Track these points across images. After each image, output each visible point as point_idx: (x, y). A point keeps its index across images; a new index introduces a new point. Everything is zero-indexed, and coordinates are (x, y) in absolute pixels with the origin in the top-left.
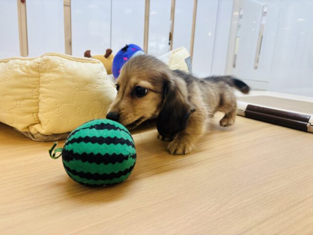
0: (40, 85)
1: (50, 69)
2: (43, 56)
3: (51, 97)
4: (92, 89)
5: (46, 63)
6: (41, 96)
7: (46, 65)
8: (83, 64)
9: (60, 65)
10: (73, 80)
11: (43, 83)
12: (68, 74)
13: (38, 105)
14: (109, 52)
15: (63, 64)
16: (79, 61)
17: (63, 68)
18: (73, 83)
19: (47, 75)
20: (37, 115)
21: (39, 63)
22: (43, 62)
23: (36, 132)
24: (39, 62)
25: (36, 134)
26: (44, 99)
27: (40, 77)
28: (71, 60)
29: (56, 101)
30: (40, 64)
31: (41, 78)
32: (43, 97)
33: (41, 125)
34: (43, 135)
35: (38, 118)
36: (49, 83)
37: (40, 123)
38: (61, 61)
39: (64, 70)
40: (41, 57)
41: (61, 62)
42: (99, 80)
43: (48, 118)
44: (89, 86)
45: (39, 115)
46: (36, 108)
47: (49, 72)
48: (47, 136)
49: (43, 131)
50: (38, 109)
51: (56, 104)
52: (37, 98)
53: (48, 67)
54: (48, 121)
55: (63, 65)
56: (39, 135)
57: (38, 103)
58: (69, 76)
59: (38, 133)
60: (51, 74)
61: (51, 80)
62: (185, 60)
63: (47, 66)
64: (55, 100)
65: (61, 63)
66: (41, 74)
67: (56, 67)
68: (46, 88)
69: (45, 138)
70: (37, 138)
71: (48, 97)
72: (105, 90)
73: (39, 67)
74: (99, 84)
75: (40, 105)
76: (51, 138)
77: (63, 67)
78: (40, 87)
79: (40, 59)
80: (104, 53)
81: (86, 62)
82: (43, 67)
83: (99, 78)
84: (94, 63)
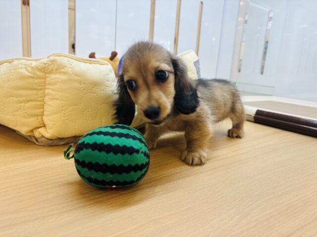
0: (46, 87)
1: (57, 69)
3: (57, 99)
4: (100, 92)
5: (52, 64)
6: (46, 98)
7: (52, 66)
8: (91, 65)
9: (67, 65)
10: (80, 82)
11: (49, 84)
12: (76, 75)
13: (43, 108)
14: (114, 55)
15: (71, 65)
16: (86, 63)
17: (70, 69)
18: (81, 84)
19: (53, 76)
20: (42, 118)
21: (45, 64)
22: (50, 63)
23: (41, 136)
24: (45, 62)
25: (40, 138)
26: (50, 102)
27: (45, 78)
28: (78, 61)
29: (62, 104)
30: (47, 65)
31: (47, 79)
32: (49, 99)
33: (46, 129)
34: (48, 139)
35: (43, 121)
36: (56, 84)
37: (44, 126)
38: (69, 61)
39: (71, 71)
40: (48, 58)
41: (68, 63)
42: (108, 82)
43: (54, 121)
44: (97, 88)
45: (44, 118)
46: (41, 110)
47: (56, 73)
48: (52, 140)
49: (48, 135)
50: (43, 112)
51: (63, 107)
52: (43, 101)
53: (55, 67)
54: (54, 124)
55: (70, 66)
56: (43, 139)
57: (43, 105)
58: (76, 77)
59: (43, 136)
60: (57, 76)
61: (58, 82)
62: (194, 63)
63: (54, 67)
64: (61, 102)
65: (68, 64)
66: (47, 75)
67: (63, 68)
68: (52, 89)
69: (50, 142)
70: (42, 142)
71: (55, 99)
73: (45, 68)
74: (107, 86)
75: (45, 107)
76: (56, 143)
77: (70, 68)
78: (45, 88)
79: (46, 59)
80: (110, 55)
82: (50, 67)
83: (108, 81)
84: (103, 64)
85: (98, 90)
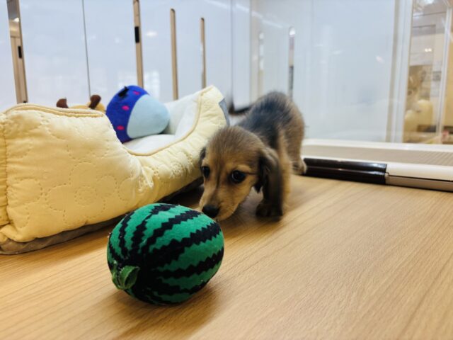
0: (8, 160)
1: (25, 131)
2: (9, 111)
3: (31, 178)
4: (98, 158)
5: (16, 122)
6: (10, 178)
7: (16, 125)
8: (78, 119)
9: (42, 123)
10: (67, 147)
11: (13, 155)
12: (58, 137)
13: (6, 194)
15: (47, 121)
16: (70, 116)
17: (47, 129)
18: (68, 151)
19: (19, 142)
20: (6, 210)
21: (4, 124)
22: (12, 122)
23: (6, 239)
24: (3, 121)
25: (5, 243)
26: (18, 183)
27: (6, 146)
28: (58, 114)
29: (39, 184)
30: (6, 125)
31: (9, 148)
32: (16, 179)
33: (14, 227)
34: (18, 243)
35: (7, 214)
36: (26, 155)
37: (10, 223)
38: (42, 116)
39: (50, 131)
40: (6, 113)
41: (42, 118)
42: (107, 143)
43: (28, 213)
44: (94, 154)
45: (10, 210)
46: (3, 198)
47: (23, 137)
48: (25, 243)
49: (18, 237)
50: (7, 201)
51: (42, 189)
52: (5, 182)
53: (21, 128)
54: (28, 218)
55: (47, 124)
56: (11, 243)
57: (6, 190)
58: (59, 140)
59: (10, 240)
60: (27, 140)
61: (29, 150)
62: (220, 103)
63: (18, 127)
64: (38, 182)
65: (43, 121)
66: (8, 141)
67: (36, 128)
68: (19, 163)
69: (22, 247)
70: (8, 249)
71: (26, 178)
72: (117, 157)
73: (4, 130)
74: (108, 149)
75: (10, 193)
76: (32, 246)
77: (48, 126)
78: (7, 163)
79: (4, 116)
81: (82, 116)
82: (12, 128)
83: (108, 141)
84: (95, 117)
85: (94, 156)
